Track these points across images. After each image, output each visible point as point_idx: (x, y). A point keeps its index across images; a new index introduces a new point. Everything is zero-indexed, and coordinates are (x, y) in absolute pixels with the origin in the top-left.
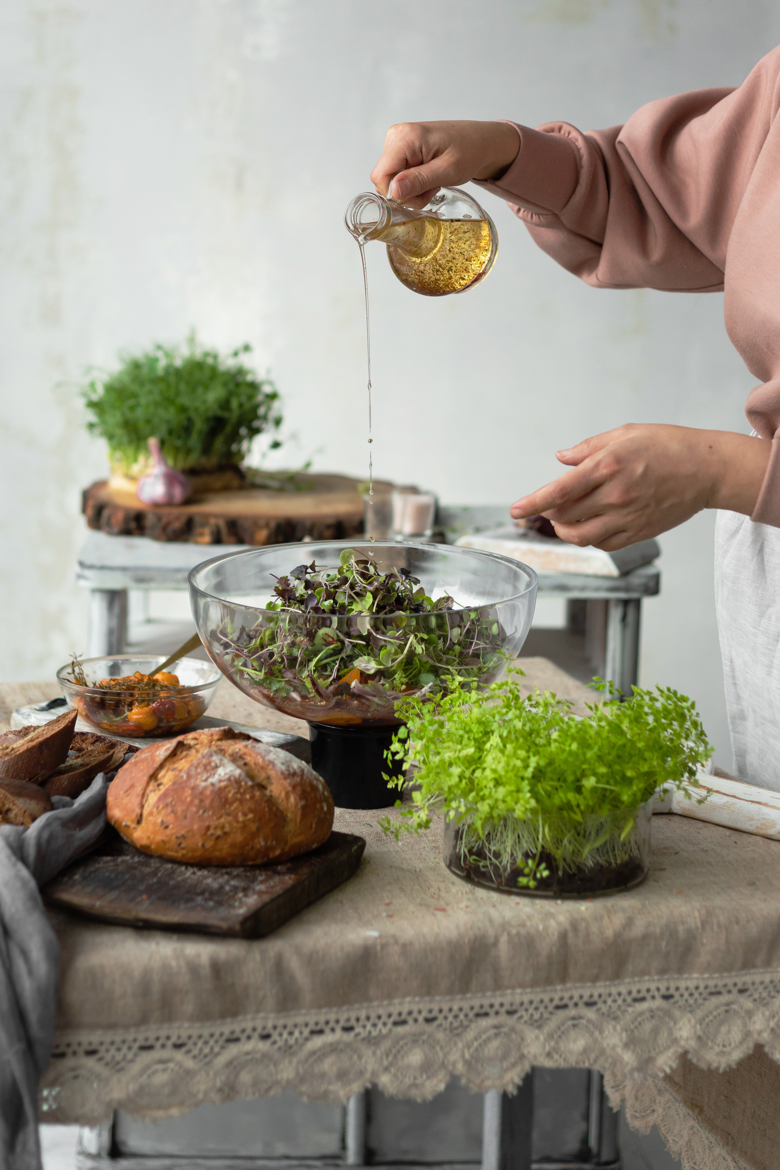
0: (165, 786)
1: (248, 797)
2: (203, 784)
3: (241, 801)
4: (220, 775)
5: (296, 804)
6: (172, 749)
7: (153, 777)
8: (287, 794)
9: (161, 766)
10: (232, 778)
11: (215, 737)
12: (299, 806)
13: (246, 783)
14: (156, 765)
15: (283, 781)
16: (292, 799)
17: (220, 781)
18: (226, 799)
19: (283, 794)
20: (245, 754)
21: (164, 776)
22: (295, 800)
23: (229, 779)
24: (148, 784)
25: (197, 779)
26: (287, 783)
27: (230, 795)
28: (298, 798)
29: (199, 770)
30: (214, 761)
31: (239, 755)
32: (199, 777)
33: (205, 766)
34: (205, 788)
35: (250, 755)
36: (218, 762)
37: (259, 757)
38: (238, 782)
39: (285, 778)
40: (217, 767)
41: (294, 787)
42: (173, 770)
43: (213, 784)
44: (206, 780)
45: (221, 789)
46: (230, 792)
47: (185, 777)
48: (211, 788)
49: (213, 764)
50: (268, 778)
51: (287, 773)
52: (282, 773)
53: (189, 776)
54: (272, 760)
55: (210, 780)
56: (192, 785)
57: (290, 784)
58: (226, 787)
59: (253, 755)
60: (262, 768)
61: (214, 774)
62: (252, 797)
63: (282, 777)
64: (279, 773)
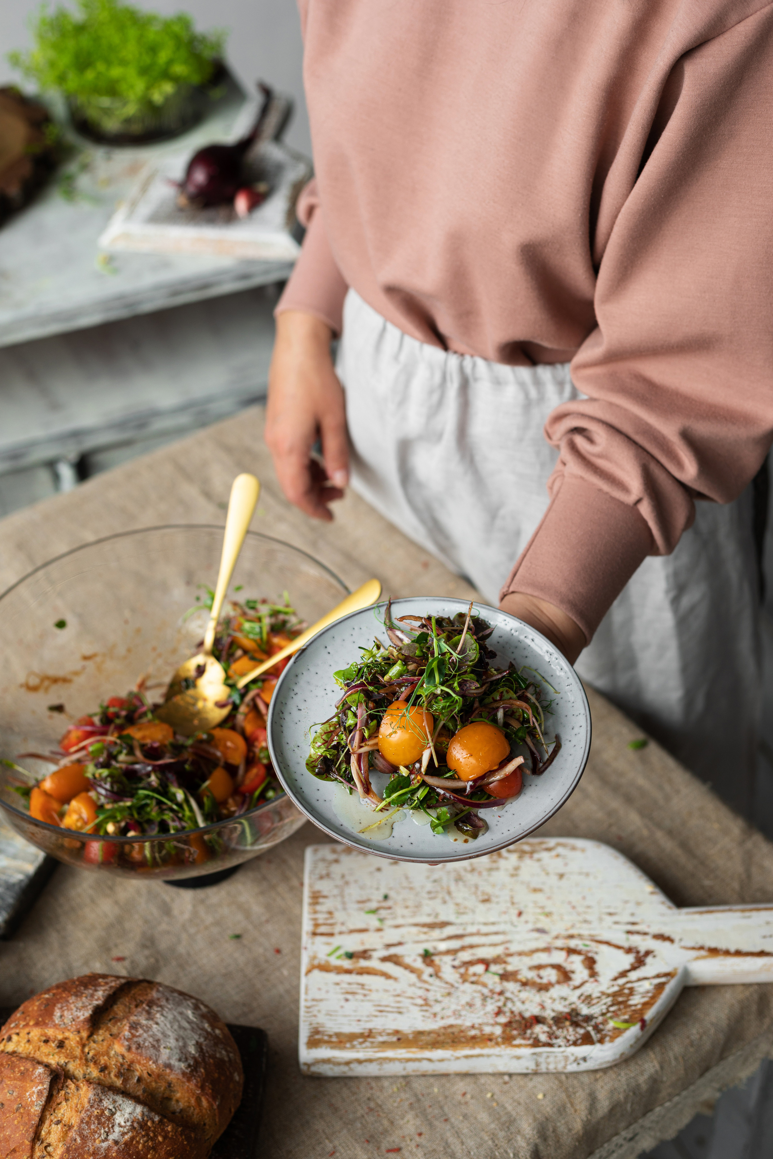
0: (55, 1150)
1: (160, 1139)
2: (105, 1145)
3: (154, 1148)
4: (120, 1125)
5: (211, 1106)
6: (46, 1094)
7: (36, 1137)
8: (198, 1100)
9: (42, 1120)
10: (135, 1125)
11: (85, 1034)
12: (215, 1107)
13: (153, 1122)
14: (35, 1121)
15: (187, 1084)
16: (205, 1103)
17: (123, 1134)
18: (138, 1153)
19: (193, 1101)
20: (132, 1062)
21: (49, 1133)
22: (209, 1102)
23: (133, 1128)
24: (33, 1149)
25: (95, 1140)
26: (192, 1085)
27: (140, 1146)
28: (210, 1100)
29: (92, 1127)
30: (106, 1108)
31: (126, 1066)
32: (96, 1136)
33: (98, 1118)
34: (109, 1149)
35: (139, 1063)
36: (111, 1107)
37: (151, 1063)
38: (143, 1125)
39: (189, 1080)
40: (113, 1114)
41: (202, 1088)
42: (58, 1122)
43: (116, 1142)
44: (106, 1139)
45: (128, 1144)
46: (138, 1142)
47: (79, 1140)
48: (116, 1148)
49: (107, 1113)
50: (169, 1085)
51: (188, 1071)
52: (184, 1074)
53: (84, 1138)
54: (167, 1062)
55: (111, 1137)
56: (91, 1150)
57: (196, 1086)
58: (132, 1138)
59: (142, 1062)
60: (159, 1076)
61: (113, 1126)
62: (165, 1138)
63: (184, 1080)
64: (180, 1077)
